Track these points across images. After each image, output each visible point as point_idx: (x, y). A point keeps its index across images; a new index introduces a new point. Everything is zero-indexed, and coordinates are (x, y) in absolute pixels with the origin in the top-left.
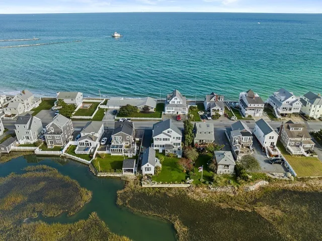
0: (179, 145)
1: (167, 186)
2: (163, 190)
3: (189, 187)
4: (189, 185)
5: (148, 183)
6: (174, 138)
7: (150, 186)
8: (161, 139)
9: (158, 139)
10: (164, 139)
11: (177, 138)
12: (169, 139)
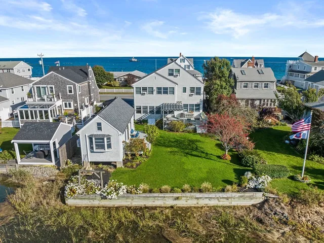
0: (198, 110)
1: (170, 202)
2: (152, 217)
3: (260, 206)
4: (259, 198)
5: (89, 189)
6: (185, 90)
7: (97, 203)
8: (151, 91)
9: (145, 89)
10: (159, 91)
11: (192, 90)
12: (173, 91)
